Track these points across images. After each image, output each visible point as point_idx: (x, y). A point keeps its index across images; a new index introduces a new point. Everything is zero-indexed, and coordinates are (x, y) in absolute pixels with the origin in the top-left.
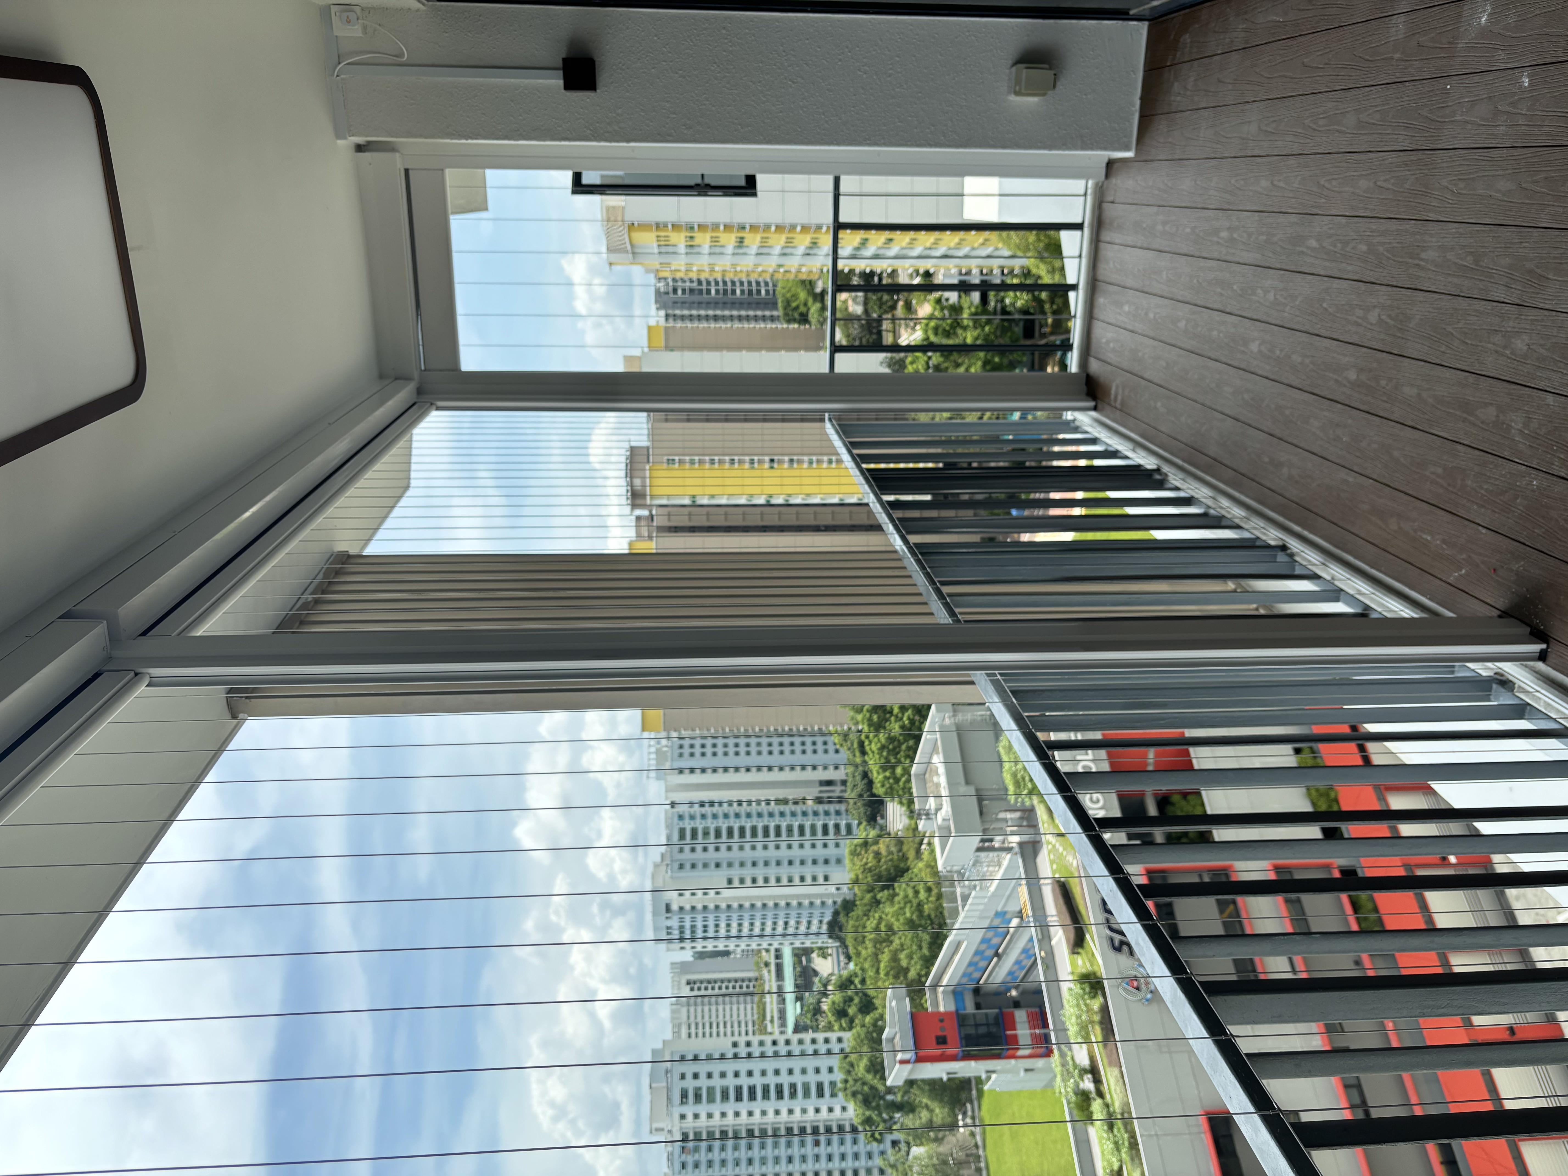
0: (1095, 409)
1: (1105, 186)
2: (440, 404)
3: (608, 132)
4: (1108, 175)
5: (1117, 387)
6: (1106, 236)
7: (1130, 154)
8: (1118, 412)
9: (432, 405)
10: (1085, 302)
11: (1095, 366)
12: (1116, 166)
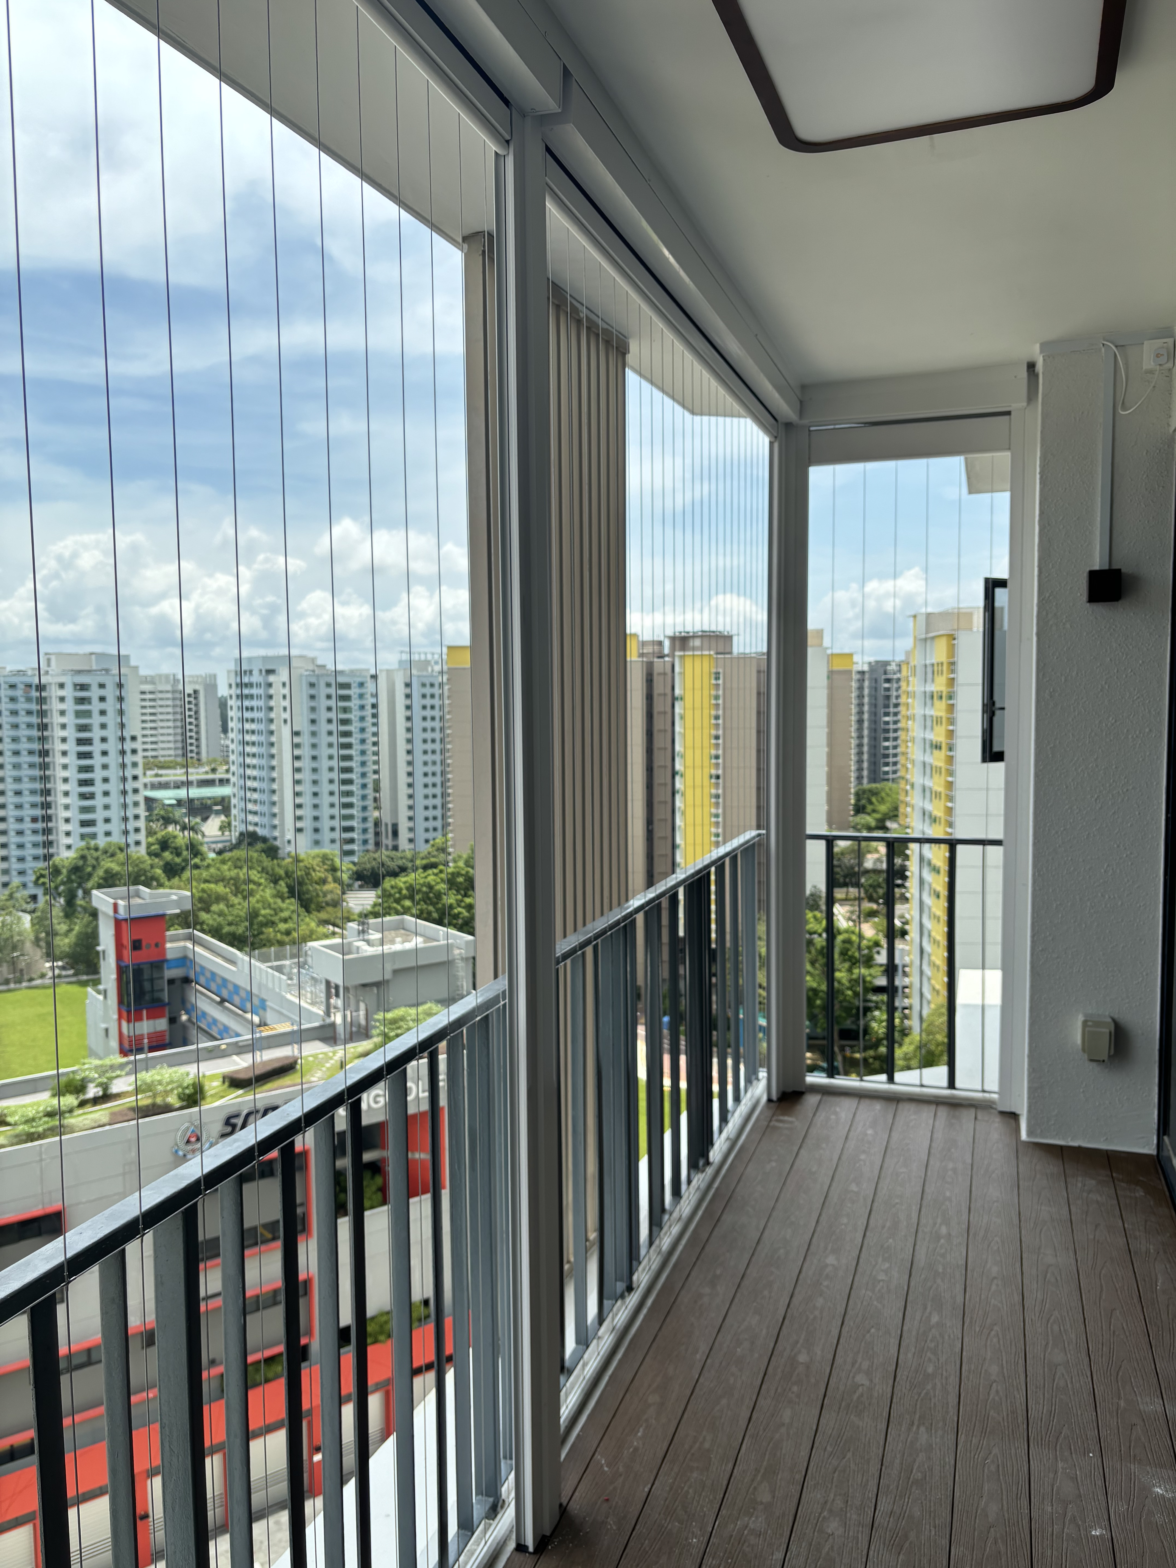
0: (770, 1100)
1: (993, 1111)
2: (776, 445)
3: (1047, 614)
4: (1003, 1113)
5: (791, 1122)
6: (943, 1112)
7: (1024, 1136)
8: (766, 1123)
9: (775, 438)
10: (876, 1091)
11: (812, 1100)
12: (1012, 1122)
